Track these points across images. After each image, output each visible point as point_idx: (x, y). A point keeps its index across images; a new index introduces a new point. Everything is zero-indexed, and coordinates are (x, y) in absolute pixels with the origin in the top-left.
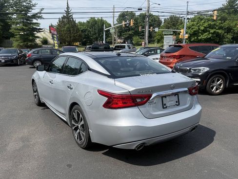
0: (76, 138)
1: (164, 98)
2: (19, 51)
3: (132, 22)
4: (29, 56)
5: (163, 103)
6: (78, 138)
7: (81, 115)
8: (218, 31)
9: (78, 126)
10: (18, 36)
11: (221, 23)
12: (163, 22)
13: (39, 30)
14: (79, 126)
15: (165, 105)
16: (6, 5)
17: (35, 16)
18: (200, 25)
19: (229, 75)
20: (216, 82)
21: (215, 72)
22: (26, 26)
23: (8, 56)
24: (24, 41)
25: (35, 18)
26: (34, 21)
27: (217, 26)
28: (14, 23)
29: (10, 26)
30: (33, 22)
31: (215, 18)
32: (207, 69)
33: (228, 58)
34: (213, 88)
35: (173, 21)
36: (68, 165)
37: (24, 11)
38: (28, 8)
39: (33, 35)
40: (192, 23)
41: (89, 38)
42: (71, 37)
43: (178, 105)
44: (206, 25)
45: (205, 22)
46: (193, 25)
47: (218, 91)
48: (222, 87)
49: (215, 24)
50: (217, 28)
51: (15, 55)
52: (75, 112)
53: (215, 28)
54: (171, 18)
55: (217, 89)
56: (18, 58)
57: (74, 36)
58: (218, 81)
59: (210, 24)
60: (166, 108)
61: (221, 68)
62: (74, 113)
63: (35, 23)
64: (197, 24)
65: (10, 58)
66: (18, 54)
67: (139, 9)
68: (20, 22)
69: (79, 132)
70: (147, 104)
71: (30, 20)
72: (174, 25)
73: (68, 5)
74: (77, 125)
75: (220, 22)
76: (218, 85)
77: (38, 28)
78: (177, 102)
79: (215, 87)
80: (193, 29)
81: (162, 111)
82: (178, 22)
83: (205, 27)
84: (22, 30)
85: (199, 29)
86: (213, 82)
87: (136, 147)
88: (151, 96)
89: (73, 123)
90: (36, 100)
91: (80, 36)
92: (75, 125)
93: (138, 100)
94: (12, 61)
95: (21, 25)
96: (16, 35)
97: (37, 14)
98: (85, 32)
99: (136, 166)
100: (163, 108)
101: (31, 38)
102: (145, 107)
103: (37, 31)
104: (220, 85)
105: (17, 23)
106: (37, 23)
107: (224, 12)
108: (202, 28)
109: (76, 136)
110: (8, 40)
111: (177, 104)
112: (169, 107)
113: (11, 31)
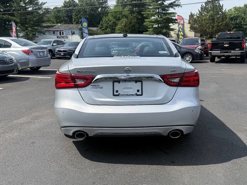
5: (114, 89)
10: (151, 29)
15: (117, 91)
26: (171, 10)
28: (148, 14)
30: (169, 11)
39: (168, 27)
41: (242, 27)
42: (213, 27)
57: (218, 26)
60: (118, 95)
63: (171, 13)
68: (155, 14)
70: (89, 87)
71: (166, 10)
77: (174, 18)
78: (138, 91)
84: (156, 22)
91: (227, 25)
93: (79, 82)
95: (156, 17)
96: (149, 28)
97: (174, 2)
98: (236, 19)
100: (114, 95)
103: (172, 23)
106: (174, 13)
111: (139, 93)
112: (123, 95)
113: (145, 24)
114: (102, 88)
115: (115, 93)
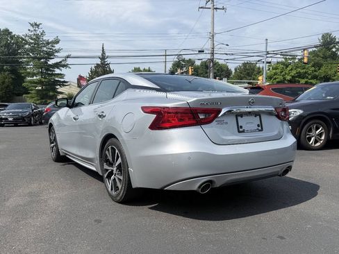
0: (110, 189)
1: (239, 118)
2: (33, 107)
3: (190, 70)
4: (46, 111)
5: (238, 125)
6: (112, 189)
7: (117, 151)
8: (311, 81)
9: (113, 171)
11: (315, 71)
12: (233, 71)
13: (63, 84)
14: (115, 169)
15: (241, 127)
16: (19, 51)
17: (57, 65)
18: (286, 74)
19: (333, 121)
20: (314, 131)
21: (311, 116)
22: (45, 78)
23: (18, 112)
24: (42, 99)
25: (58, 68)
26: (57, 71)
27: (309, 75)
28: (29, 73)
29: (24, 77)
31: (306, 60)
32: (299, 112)
33: (328, 98)
34: (309, 139)
35: (248, 70)
36: (96, 221)
37: (43, 58)
38: (50, 55)
39: (55, 90)
40: (274, 71)
43: (260, 131)
44: (293, 73)
45: (292, 69)
46: (275, 74)
47: (318, 144)
48: (323, 138)
49: (306, 73)
50: (310, 77)
51: (28, 112)
52: (108, 150)
53: (307, 78)
54: (245, 64)
55: (316, 142)
56: (33, 115)
58: (317, 129)
59: (300, 72)
60: (243, 131)
61: (320, 110)
62: (107, 152)
63: (58, 74)
64: (281, 72)
65: (20, 115)
66: (33, 110)
67: (199, 51)
68: (38, 73)
69: (115, 179)
70: (214, 123)
71: (51, 71)
72: (249, 75)
73: (103, 50)
74: (111, 168)
75: (313, 68)
76: (318, 135)
77: (62, 80)
78: (258, 126)
79: (313, 139)
80: (275, 79)
81: (236, 135)
82: (254, 70)
83: (293, 77)
84: (40, 83)
85: (285, 79)
86: (310, 130)
87: (199, 187)
88: (220, 111)
89: (106, 167)
90: (54, 155)
92: (107, 170)
93: (202, 116)
94: (23, 118)
95: (39, 77)
96: (32, 90)
97: (61, 62)
99: (201, 221)
100: (239, 132)
101: (51, 93)
102: (212, 127)
103: (60, 85)
104: (320, 135)
105: (34, 75)
106: (61, 74)
107: (318, 56)
108: (288, 78)
109: (110, 186)
110: (20, 97)
111: (260, 128)
112: (248, 131)
113: (24, 84)
114: (227, 123)
115: (241, 130)
